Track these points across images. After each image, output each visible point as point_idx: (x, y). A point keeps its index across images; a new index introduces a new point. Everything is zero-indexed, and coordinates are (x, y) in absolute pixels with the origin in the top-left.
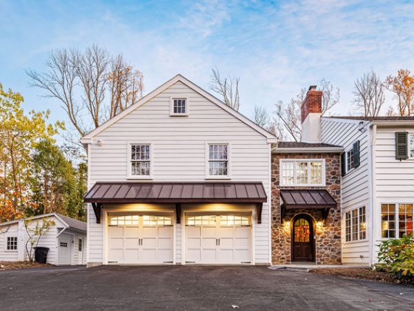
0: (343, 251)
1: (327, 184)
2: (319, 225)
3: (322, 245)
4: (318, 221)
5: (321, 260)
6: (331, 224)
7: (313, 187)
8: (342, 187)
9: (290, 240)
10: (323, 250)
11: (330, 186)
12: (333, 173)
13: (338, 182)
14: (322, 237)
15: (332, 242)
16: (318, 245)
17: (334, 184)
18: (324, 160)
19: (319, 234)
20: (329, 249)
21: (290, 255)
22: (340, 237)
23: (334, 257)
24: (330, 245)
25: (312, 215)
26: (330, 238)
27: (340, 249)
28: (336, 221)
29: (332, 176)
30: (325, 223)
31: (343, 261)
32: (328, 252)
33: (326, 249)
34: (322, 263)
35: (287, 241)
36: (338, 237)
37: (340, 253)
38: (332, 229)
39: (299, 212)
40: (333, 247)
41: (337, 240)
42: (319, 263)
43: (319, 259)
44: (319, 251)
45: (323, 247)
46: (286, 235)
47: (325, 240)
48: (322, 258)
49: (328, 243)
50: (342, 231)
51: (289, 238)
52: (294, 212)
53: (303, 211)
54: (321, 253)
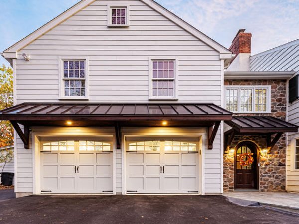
0: (287, 178)
1: (272, 111)
2: (263, 153)
3: (266, 173)
4: (262, 148)
5: (265, 187)
6: (275, 152)
7: (257, 114)
8: (287, 114)
9: (233, 167)
10: (267, 177)
11: (275, 113)
12: (279, 100)
13: (284, 109)
14: (267, 165)
15: (277, 169)
16: (261, 172)
17: (279, 111)
18: (269, 87)
19: (263, 161)
20: (273, 176)
21: (233, 182)
22: (284, 165)
23: (278, 184)
24: (275, 173)
25: (257, 142)
26: (274, 165)
27: (285, 176)
28: (281, 148)
29: (277, 103)
30: (270, 151)
31: (287, 188)
32: (271, 179)
33: (270, 176)
34: (266, 190)
35: (231, 169)
36: (282, 165)
37: (284, 180)
38: (276, 157)
39: (243, 139)
40: (277, 175)
41: (281, 167)
42: (262, 191)
43: (263, 186)
44: (263, 178)
45: (267, 175)
46: (229, 162)
47: (269, 168)
48: (266, 185)
49: (272, 170)
50: (287, 159)
51: (232, 166)
52: (238, 139)
53: (247, 139)
54: (264, 180)
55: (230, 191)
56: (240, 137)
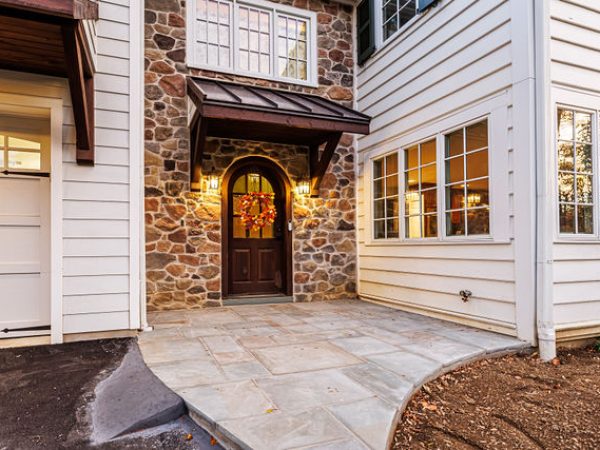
0: (359, 263)
1: (322, 81)
2: (301, 193)
3: (310, 249)
4: (299, 180)
5: (308, 289)
6: (331, 192)
7: (284, 85)
8: (357, 94)
9: (219, 232)
10: (312, 261)
11: (329, 88)
12: (337, 56)
13: (348, 81)
14: (310, 226)
15: (335, 238)
16: (298, 246)
17: (337, 84)
18: (313, 15)
19: (301, 217)
20: (328, 256)
21: (219, 276)
22: (352, 227)
23: (339, 279)
24: (330, 248)
25: (284, 163)
26: (330, 227)
27: (354, 258)
28: (344, 183)
29: (333, 64)
30: (317, 188)
31: (361, 289)
32: (324, 266)
33: (319, 258)
34: (309, 295)
35: (211, 236)
36: (347, 227)
37: (352, 267)
38: (333, 206)
39: (246, 151)
40: (336, 253)
41: (345, 233)
42: (301, 299)
43: (302, 285)
44: (302, 263)
45: (311, 254)
46: (207, 217)
47: (317, 235)
48: (310, 283)
49: (324, 242)
50: (358, 211)
51: (217, 228)
52: (232, 149)
53: (258, 150)
54: (305, 269)
55: (209, 304)
56: (235, 143)
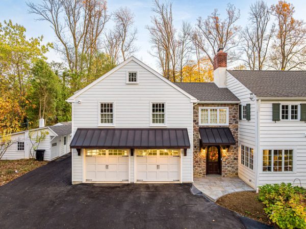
1: (230, 124)
2: (224, 152)
3: (226, 164)
4: (224, 148)
5: (225, 174)
6: (232, 150)
8: (239, 126)
9: (205, 161)
10: (227, 167)
11: (232, 125)
12: (234, 117)
13: (237, 123)
14: (226, 159)
15: (232, 162)
16: (223, 164)
17: (234, 124)
18: (228, 108)
19: (224, 157)
20: (231, 167)
21: (205, 170)
23: (234, 172)
24: (231, 164)
26: (231, 159)
27: (238, 167)
28: (235, 148)
29: (233, 119)
30: (228, 150)
31: (239, 175)
32: (230, 169)
33: (228, 167)
34: (226, 176)
35: (203, 162)
36: (236, 159)
37: (237, 169)
38: (232, 154)
40: (233, 165)
41: (235, 161)
42: (224, 176)
44: (224, 168)
46: (203, 157)
47: (228, 161)
48: (226, 172)
50: (238, 155)
55: (203, 177)
